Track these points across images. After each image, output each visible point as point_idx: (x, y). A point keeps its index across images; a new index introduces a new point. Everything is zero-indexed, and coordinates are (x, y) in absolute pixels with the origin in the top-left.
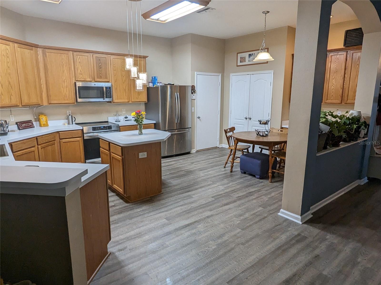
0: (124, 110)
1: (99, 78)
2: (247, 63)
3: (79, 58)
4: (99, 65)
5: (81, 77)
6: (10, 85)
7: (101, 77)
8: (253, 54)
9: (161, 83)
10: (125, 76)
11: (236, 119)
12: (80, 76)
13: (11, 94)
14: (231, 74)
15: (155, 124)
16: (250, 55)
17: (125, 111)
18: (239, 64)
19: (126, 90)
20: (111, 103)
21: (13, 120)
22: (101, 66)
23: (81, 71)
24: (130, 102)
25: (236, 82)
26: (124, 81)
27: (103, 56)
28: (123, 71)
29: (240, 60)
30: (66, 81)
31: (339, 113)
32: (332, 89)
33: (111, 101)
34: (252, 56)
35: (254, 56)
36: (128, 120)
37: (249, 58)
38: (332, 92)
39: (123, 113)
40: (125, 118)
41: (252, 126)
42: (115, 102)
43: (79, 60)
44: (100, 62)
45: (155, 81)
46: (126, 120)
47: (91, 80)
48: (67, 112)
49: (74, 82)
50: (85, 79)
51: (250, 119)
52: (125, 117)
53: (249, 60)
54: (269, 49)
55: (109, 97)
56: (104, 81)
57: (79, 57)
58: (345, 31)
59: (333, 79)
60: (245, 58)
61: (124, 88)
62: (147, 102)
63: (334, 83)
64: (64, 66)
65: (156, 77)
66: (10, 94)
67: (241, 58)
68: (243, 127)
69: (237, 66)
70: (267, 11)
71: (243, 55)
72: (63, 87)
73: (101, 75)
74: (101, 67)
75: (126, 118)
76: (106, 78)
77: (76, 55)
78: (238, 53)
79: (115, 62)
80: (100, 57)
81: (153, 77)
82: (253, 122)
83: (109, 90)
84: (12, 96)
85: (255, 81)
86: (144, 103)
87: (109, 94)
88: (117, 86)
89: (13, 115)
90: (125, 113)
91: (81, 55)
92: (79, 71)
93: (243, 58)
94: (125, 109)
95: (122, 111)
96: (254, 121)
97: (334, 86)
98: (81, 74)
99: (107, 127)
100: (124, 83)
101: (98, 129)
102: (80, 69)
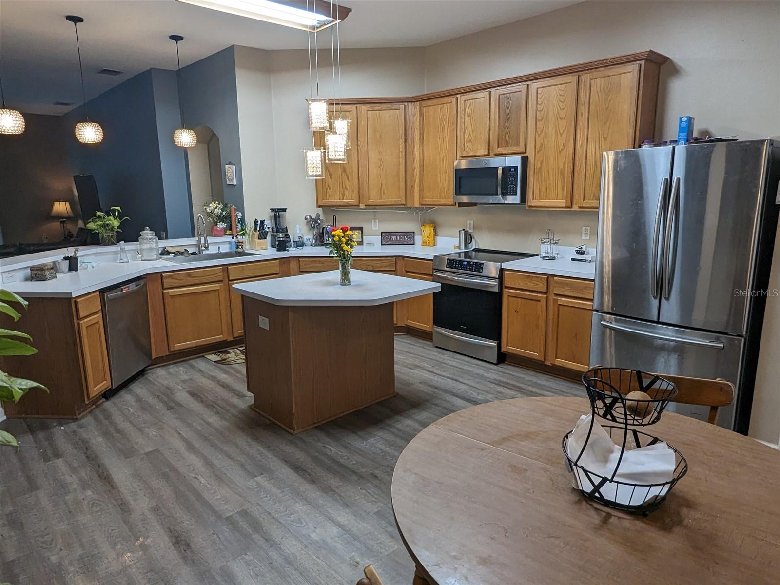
1: (502, 147)
3: (470, 105)
5: (469, 148)
6: (346, 172)
7: (507, 144)
10: (566, 132)
12: (467, 147)
13: (345, 187)
17: (590, 232)
19: (566, 172)
21: (377, 228)
22: (509, 114)
23: (470, 134)
26: (562, 147)
27: (513, 90)
28: (561, 119)
30: (446, 160)
36: (579, 260)
39: (583, 238)
40: (578, 253)
43: (470, 111)
48: (466, 222)
52: (578, 249)
55: (510, 192)
56: (511, 152)
57: (470, 103)
61: (561, 166)
64: (446, 127)
66: (343, 188)
72: (440, 172)
73: (507, 138)
74: (509, 118)
76: (517, 144)
77: (465, 100)
80: (509, 91)
83: (514, 175)
84: (345, 190)
87: (512, 184)
88: (541, 164)
89: (377, 220)
91: (472, 99)
94: (589, 228)
95: (582, 233)
98: (470, 141)
99: (474, 266)
100: (560, 152)
101: (457, 266)
102: (470, 131)
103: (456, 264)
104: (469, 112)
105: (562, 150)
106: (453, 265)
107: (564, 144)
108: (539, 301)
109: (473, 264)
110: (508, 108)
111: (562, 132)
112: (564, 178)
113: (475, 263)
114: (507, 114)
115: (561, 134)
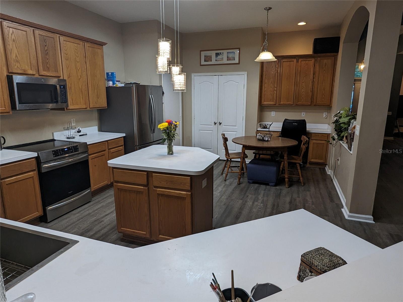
0: (73, 120)
1: (45, 71)
2: (214, 62)
3: (13, 32)
4: (45, 50)
5: (17, 67)
8: (222, 54)
9: (120, 81)
11: (201, 125)
12: (15, 65)
14: (192, 74)
15: (124, 137)
16: (217, 55)
17: (75, 121)
18: (203, 63)
19: (83, 90)
20: (64, 110)
22: (47, 50)
23: (16, 55)
24: (88, 109)
25: (200, 83)
26: (79, 77)
27: (49, 35)
28: (77, 62)
29: (205, 59)
31: (304, 114)
32: (303, 92)
33: (64, 108)
34: (220, 55)
35: (223, 55)
36: (83, 135)
37: (216, 57)
38: (303, 95)
41: (223, 131)
42: (70, 109)
44: (45, 44)
45: (114, 79)
46: (80, 136)
47: (34, 73)
49: (6, 75)
50: (24, 70)
51: (220, 124)
52: (78, 130)
53: (216, 59)
54: (240, 49)
55: (64, 101)
57: (13, 30)
58: (314, 39)
59: (303, 83)
60: (211, 57)
62: (107, 108)
63: (304, 86)
65: (115, 73)
67: (205, 56)
68: (211, 133)
69: (201, 65)
70: (269, 8)
71: (208, 53)
73: (48, 66)
74: (47, 53)
75: (79, 132)
76: (56, 71)
77: (8, 27)
78: (201, 51)
79: (66, 47)
80: (46, 35)
81: (110, 74)
82: (223, 127)
83: (63, 90)
85: (225, 83)
86: (96, 110)
87: (63, 96)
88: (71, 85)
90: (75, 124)
91: (15, 28)
92: (14, 56)
93: (209, 57)
96: (225, 126)
97: (304, 89)
98: (18, 61)
99: (73, 149)
100: (79, 79)
101: (61, 153)
102: (16, 53)
103: (60, 152)
104: (12, 38)
105: (80, 78)
106: (58, 154)
107: (80, 75)
108: (104, 155)
109: (72, 148)
110: (46, 46)
111: (79, 69)
112: (82, 93)
113: (73, 147)
114: (46, 50)
115: (79, 70)
